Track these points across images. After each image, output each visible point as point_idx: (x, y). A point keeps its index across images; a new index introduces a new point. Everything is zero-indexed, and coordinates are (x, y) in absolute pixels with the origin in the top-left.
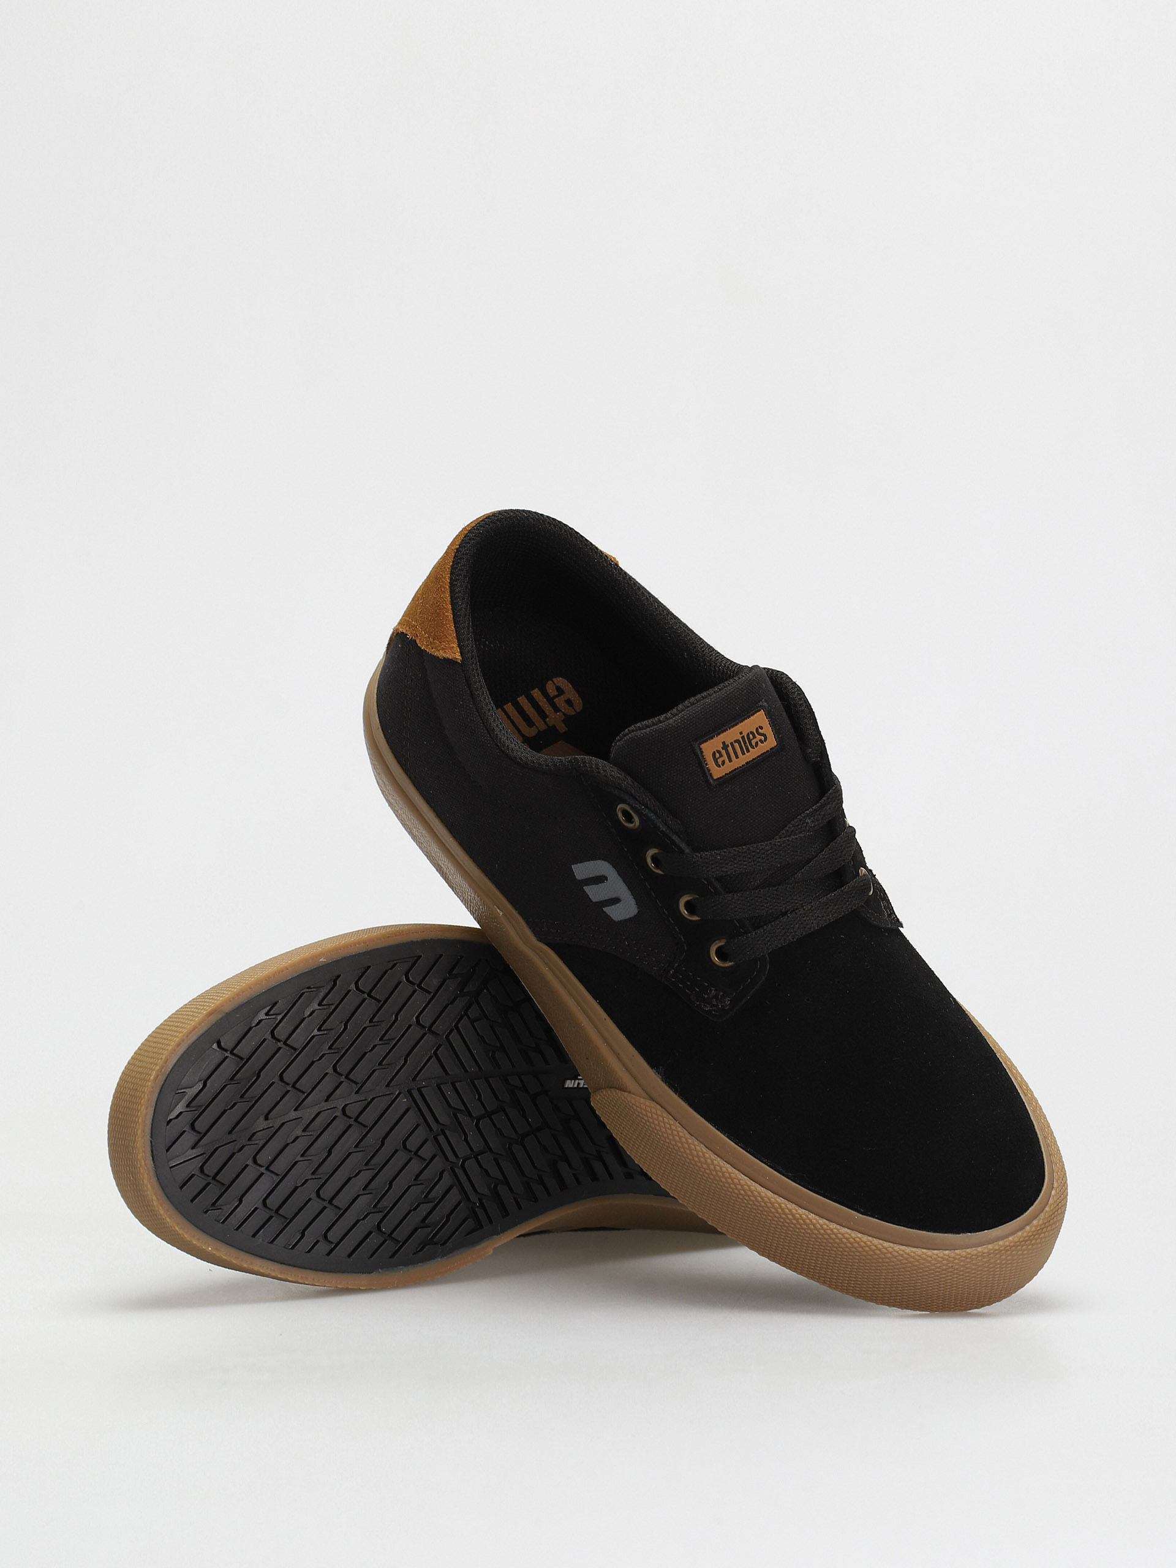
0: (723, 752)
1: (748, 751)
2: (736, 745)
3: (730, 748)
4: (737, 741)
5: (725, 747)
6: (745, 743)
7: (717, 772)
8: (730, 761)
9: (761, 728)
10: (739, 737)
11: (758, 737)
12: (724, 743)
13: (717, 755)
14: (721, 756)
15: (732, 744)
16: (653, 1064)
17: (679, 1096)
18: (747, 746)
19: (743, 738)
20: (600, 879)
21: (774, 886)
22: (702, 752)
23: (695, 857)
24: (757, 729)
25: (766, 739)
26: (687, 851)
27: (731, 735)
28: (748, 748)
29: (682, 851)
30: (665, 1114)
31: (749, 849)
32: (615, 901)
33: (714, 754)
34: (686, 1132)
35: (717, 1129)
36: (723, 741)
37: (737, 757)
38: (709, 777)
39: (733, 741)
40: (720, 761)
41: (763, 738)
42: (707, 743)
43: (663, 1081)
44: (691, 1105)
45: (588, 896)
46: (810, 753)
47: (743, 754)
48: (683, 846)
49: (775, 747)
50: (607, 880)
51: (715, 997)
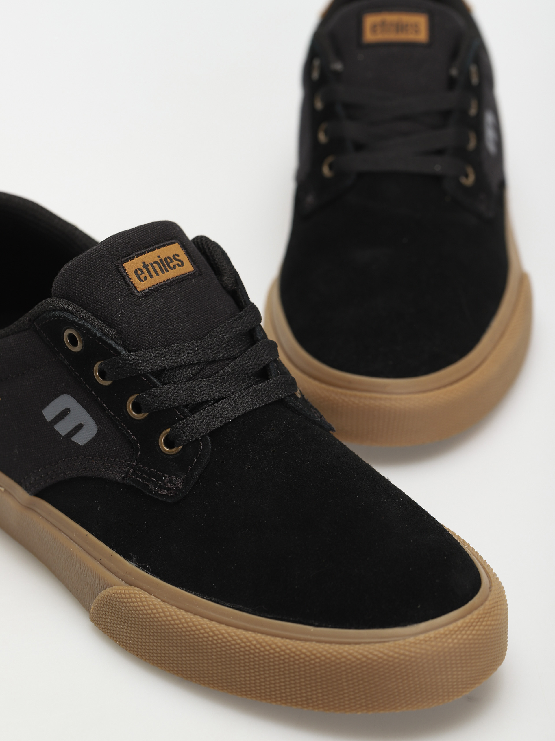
0: (144, 270)
1: (167, 271)
2: (156, 265)
3: (150, 267)
4: (156, 262)
5: (145, 266)
6: (164, 265)
7: (141, 286)
8: (152, 277)
9: (178, 256)
10: (158, 260)
11: (175, 262)
12: (144, 263)
13: (139, 272)
14: (142, 273)
15: (151, 264)
16: (126, 556)
17: (151, 574)
18: (166, 267)
19: (161, 260)
20: (65, 413)
21: (206, 378)
22: (125, 270)
23: (131, 356)
24: (173, 256)
25: (183, 264)
26: (123, 352)
27: (150, 257)
28: (167, 269)
29: (119, 353)
30: (142, 592)
31: (178, 347)
32: (79, 428)
33: (136, 272)
34: (159, 600)
35: (186, 591)
36: (143, 261)
37: (157, 274)
38: (134, 289)
39: (152, 262)
40: (142, 277)
41: (180, 263)
42: (129, 262)
43: (137, 567)
44: (161, 578)
45: (58, 432)
46: (226, 280)
47: (163, 272)
48: (119, 348)
49: (192, 271)
50: (70, 411)
51: (170, 481)
